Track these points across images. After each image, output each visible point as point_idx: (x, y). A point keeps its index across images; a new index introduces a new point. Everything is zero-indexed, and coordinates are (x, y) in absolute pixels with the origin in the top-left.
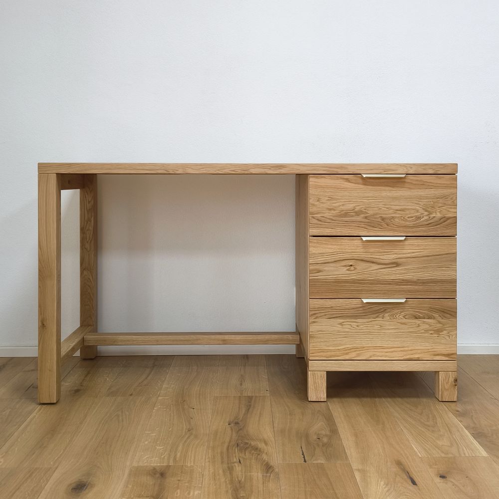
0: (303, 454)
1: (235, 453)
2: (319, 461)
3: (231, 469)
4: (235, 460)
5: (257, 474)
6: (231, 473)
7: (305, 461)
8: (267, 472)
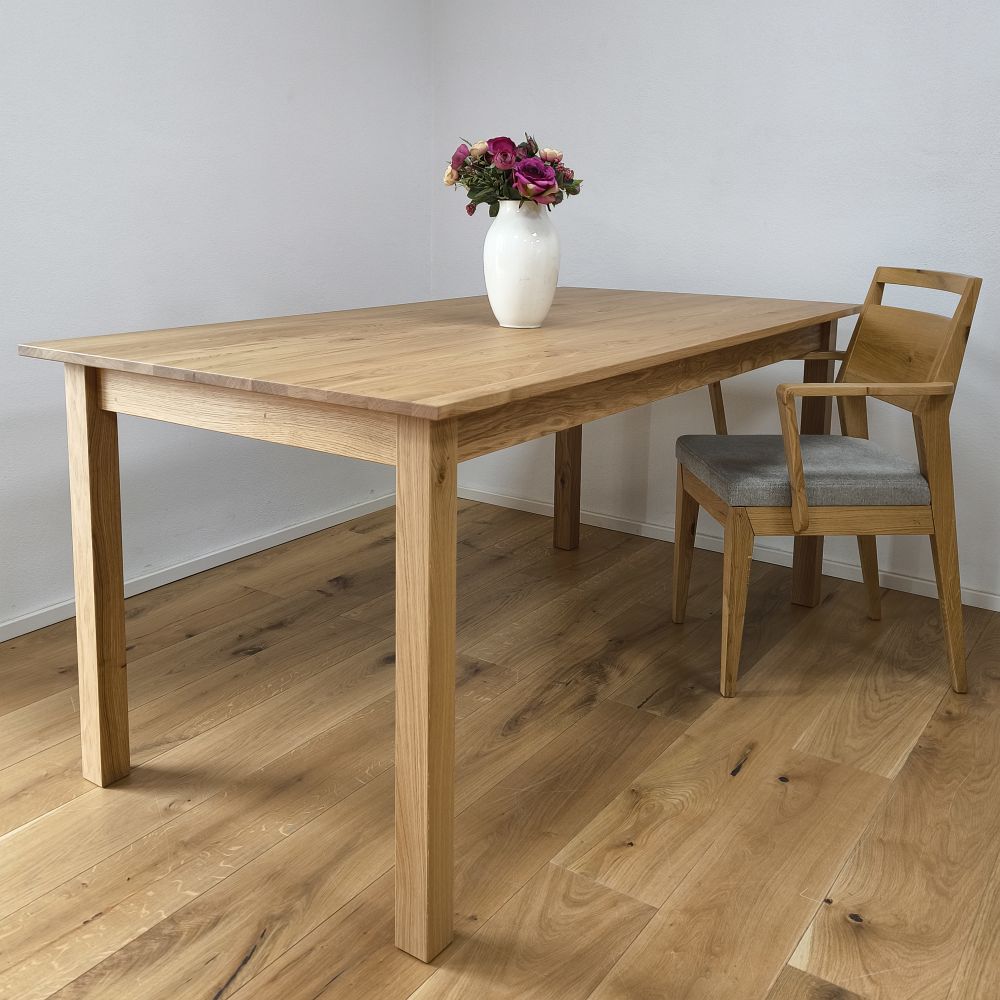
2: (655, 712)
3: (549, 688)
4: (565, 681)
5: (568, 703)
6: (543, 692)
7: (639, 707)
8: (582, 704)
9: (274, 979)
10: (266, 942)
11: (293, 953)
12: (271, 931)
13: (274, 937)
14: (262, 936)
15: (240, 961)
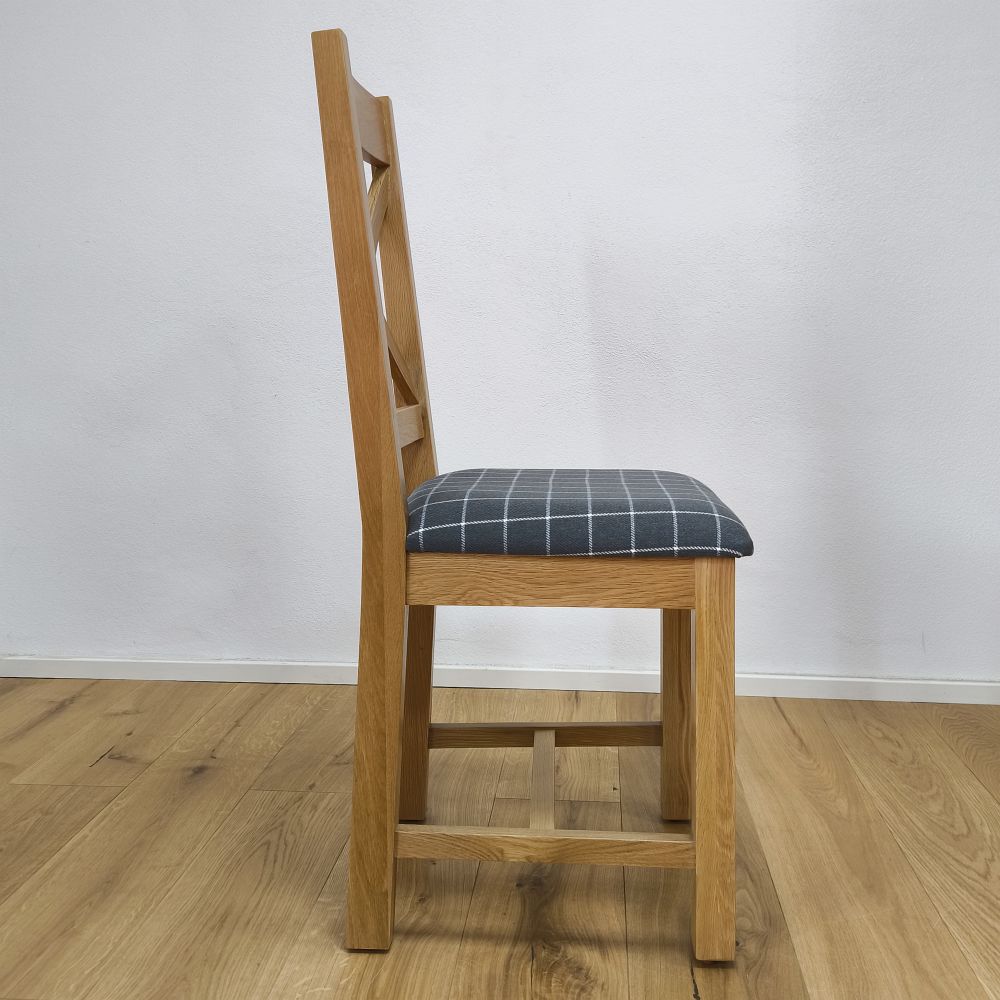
1: (523, 981)
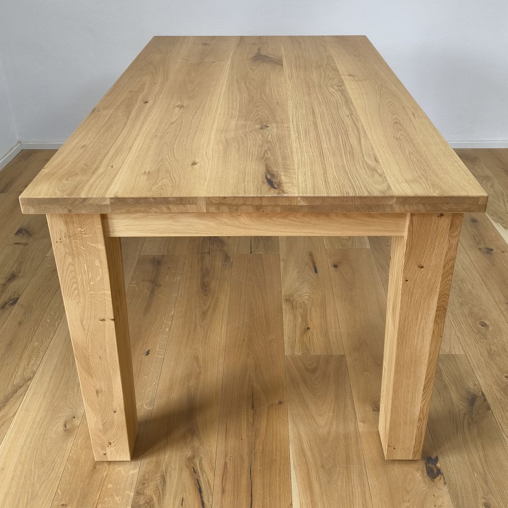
0: (251, 247)
2: (260, 252)
3: (202, 259)
4: (206, 251)
5: (219, 263)
6: (202, 263)
7: (251, 252)
8: (225, 262)
9: (223, 491)
10: (200, 474)
11: (219, 472)
12: (196, 466)
13: (201, 469)
14: (195, 472)
15: (197, 492)
